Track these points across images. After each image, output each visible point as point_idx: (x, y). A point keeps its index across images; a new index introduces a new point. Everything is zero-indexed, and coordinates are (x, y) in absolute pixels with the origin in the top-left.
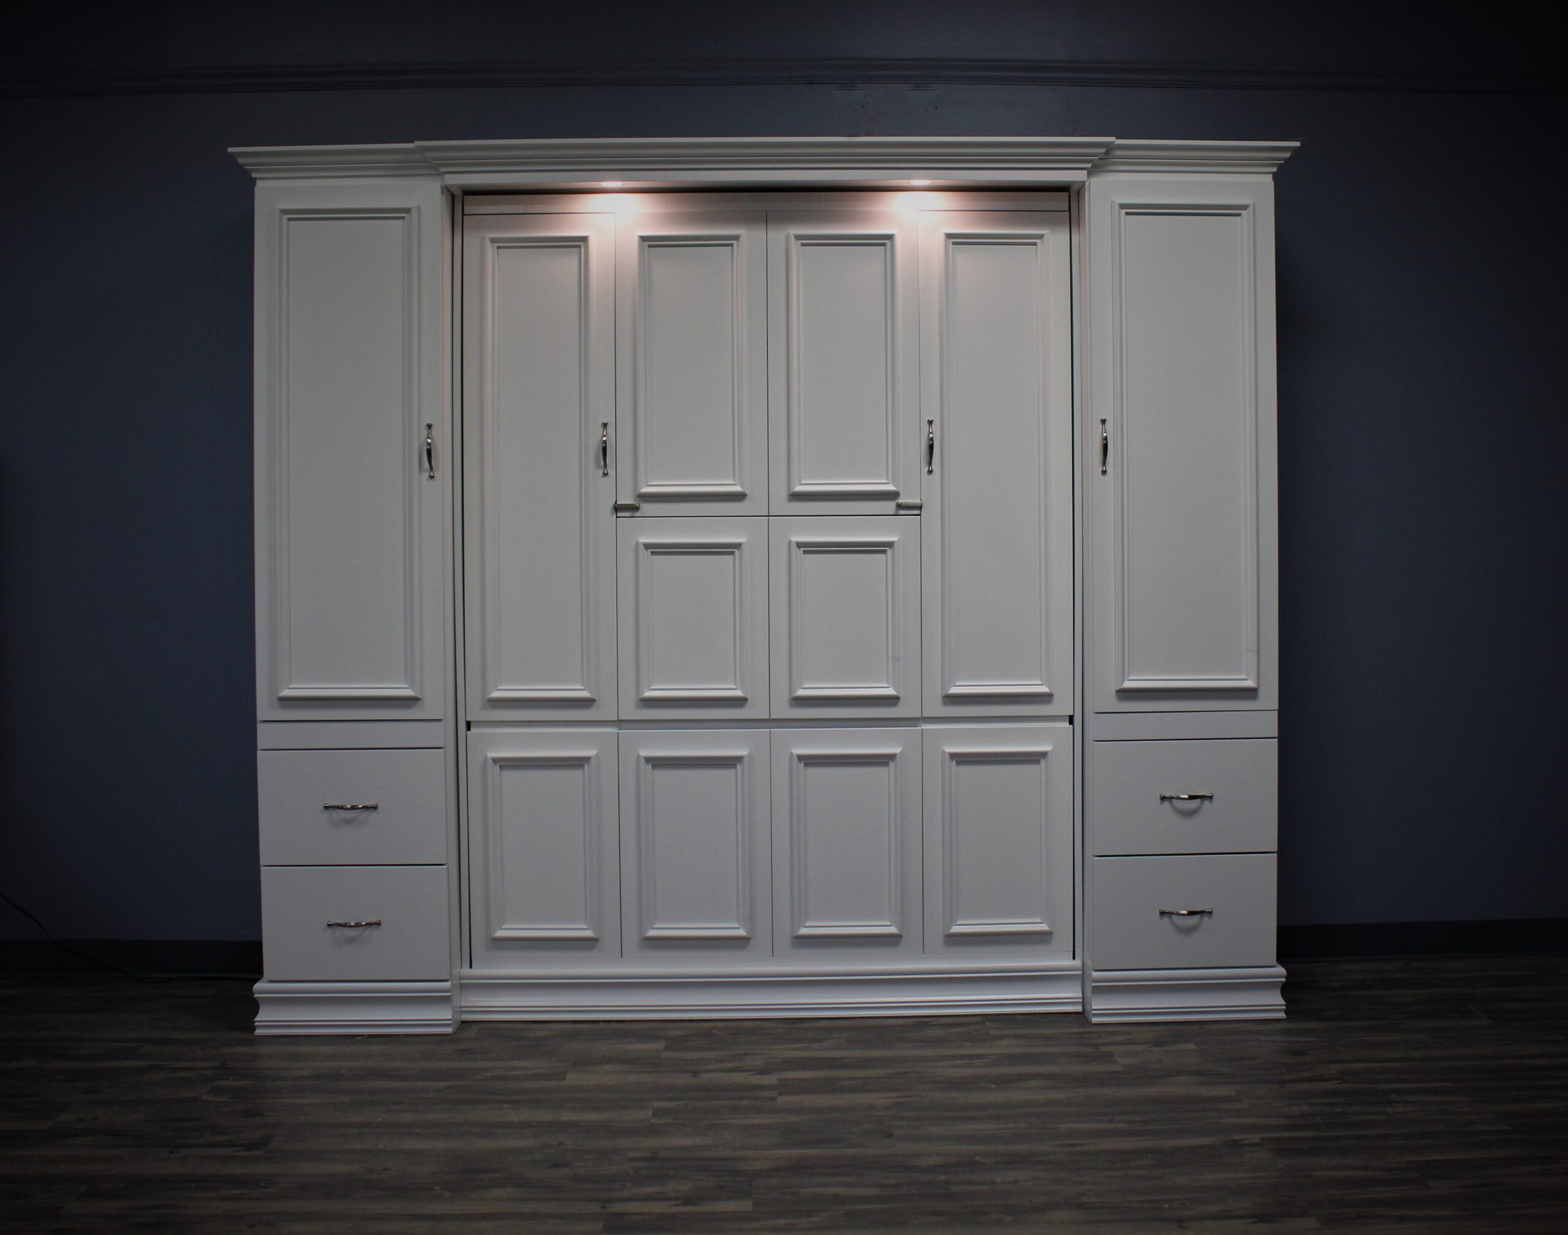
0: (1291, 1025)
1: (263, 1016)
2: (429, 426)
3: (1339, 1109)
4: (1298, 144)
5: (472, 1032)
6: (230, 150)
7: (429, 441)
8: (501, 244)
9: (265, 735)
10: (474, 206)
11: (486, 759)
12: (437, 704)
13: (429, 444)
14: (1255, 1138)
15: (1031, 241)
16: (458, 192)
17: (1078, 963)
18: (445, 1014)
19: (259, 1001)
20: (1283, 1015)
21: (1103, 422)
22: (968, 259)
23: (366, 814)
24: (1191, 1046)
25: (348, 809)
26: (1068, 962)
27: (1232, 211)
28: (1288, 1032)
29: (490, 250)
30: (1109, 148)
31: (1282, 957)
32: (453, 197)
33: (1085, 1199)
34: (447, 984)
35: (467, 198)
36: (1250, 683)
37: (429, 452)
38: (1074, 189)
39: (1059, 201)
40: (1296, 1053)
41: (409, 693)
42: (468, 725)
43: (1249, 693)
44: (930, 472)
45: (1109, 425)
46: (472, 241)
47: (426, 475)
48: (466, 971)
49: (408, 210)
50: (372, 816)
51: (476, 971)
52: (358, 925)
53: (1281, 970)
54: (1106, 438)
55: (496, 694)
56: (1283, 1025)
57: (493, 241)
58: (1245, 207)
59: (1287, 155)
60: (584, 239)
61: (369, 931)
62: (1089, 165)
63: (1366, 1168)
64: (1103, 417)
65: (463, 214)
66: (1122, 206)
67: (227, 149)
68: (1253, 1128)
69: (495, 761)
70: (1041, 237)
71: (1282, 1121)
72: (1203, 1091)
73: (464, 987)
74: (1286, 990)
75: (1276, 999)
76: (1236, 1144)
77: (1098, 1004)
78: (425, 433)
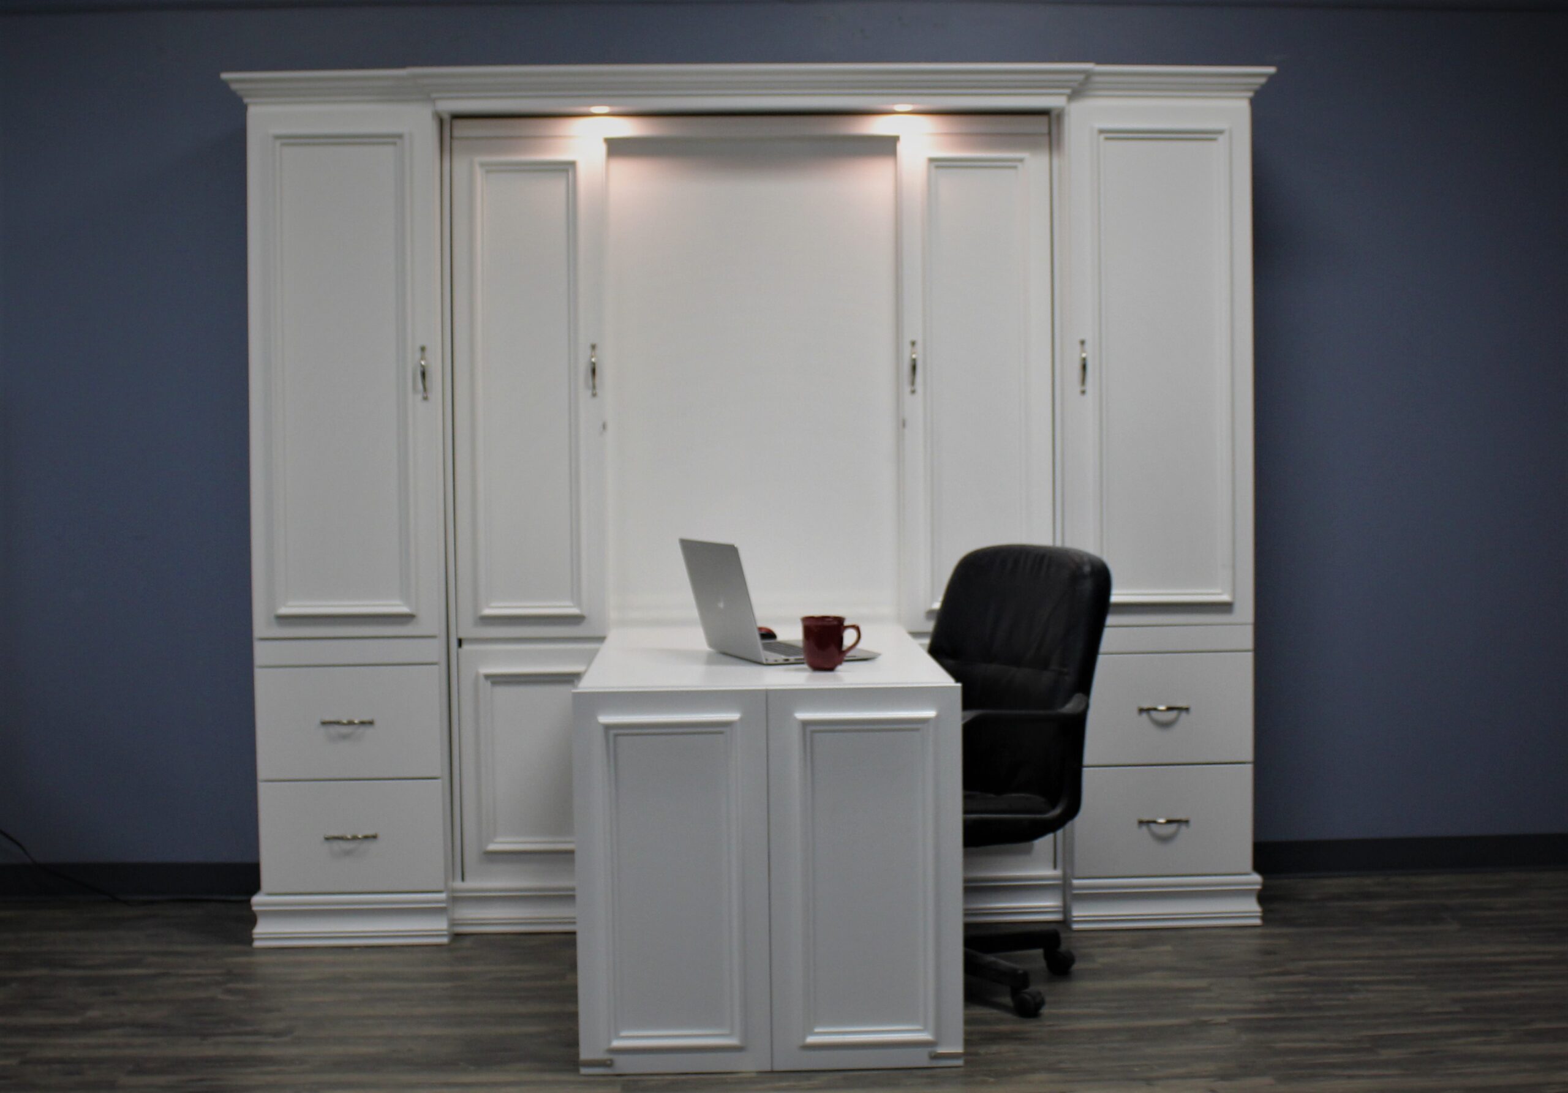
0: (1267, 931)
1: (261, 929)
2: (423, 349)
3: (1304, 997)
4: (1271, 70)
5: (467, 943)
6: (225, 76)
7: (423, 363)
8: (490, 169)
9: (262, 653)
10: (463, 129)
11: (477, 676)
12: (431, 621)
13: (422, 366)
14: (1222, 1019)
15: (1011, 165)
16: (446, 117)
17: (1058, 872)
18: (440, 924)
19: (258, 914)
20: (1258, 922)
21: (1083, 343)
22: (949, 184)
23: (362, 729)
24: (1168, 948)
25: (344, 724)
26: (1050, 872)
27: (1208, 136)
28: (1263, 936)
29: (479, 173)
30: (1088, 74)
31: (1258, 867)
32: (441, 122)
33: (1062, 1065)
34: (443, 896)
35: (458, 123)
36: (1225, 598)
37: (423, 374)
38: (1054, 114)
39: (1039, 125)
40: (1268, 953)
41: (404, 610)
42: (460, 642)
43: (1225, 608)
44: (913, 392)
45: (1088, 346)
46: (461, 165)
47: (420, 397)
48: (458, 884)
49: (400, 136)
50: (368, 731)
51: (470, 884)
52: (355, 838)
53: (1257, 878)
54: (1084, 359)
55: (487, 612)
56: (1259, 931)
57: (482, 165)
58: (1221, 132)
59: (1263, 80)
60: (572, 164)
61: (366, 845)
62: (1068, 91)
63: (1323, 1040)
64: (1082, 337)
65: (451, 137)
66: (1101, 131)
67: (219, 76)
68: (1222, 1011)
69: (487, 677)
70: (1021, 160)
71: (1250, 1006)
72: (1177, 983)
73: (456, 899)
74: (1263, 898)
75: (1252, 906)
76: (1205, 1024)
77: (1079, 912)
78: (418, 355)
